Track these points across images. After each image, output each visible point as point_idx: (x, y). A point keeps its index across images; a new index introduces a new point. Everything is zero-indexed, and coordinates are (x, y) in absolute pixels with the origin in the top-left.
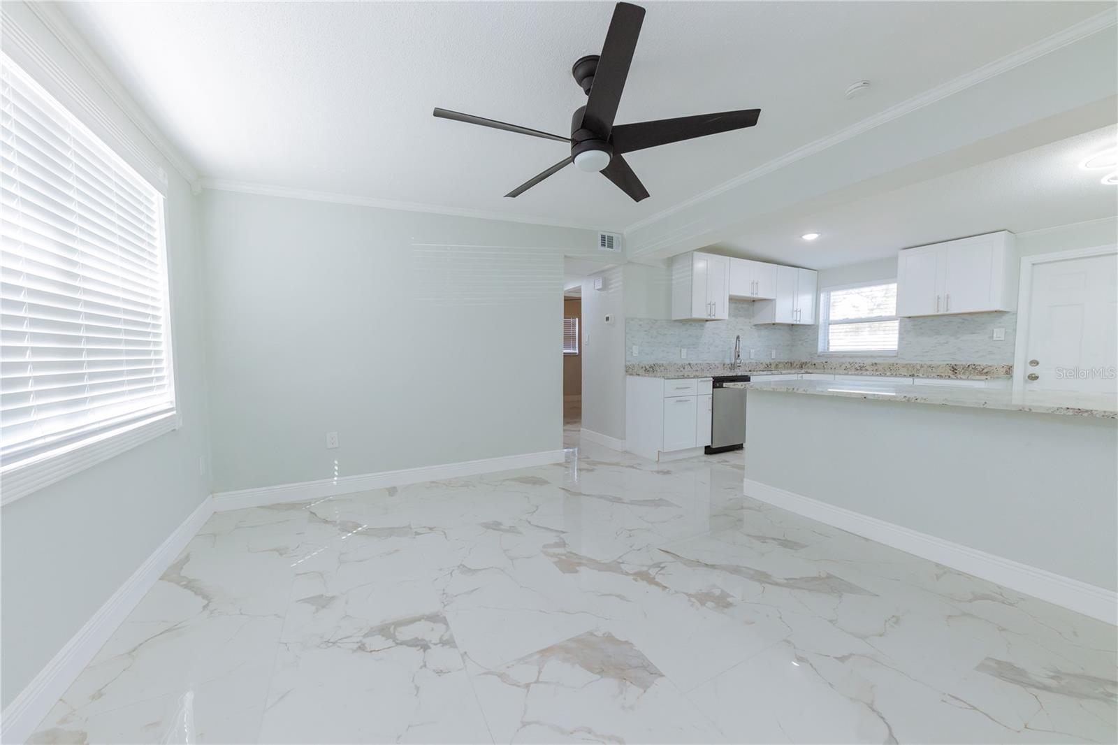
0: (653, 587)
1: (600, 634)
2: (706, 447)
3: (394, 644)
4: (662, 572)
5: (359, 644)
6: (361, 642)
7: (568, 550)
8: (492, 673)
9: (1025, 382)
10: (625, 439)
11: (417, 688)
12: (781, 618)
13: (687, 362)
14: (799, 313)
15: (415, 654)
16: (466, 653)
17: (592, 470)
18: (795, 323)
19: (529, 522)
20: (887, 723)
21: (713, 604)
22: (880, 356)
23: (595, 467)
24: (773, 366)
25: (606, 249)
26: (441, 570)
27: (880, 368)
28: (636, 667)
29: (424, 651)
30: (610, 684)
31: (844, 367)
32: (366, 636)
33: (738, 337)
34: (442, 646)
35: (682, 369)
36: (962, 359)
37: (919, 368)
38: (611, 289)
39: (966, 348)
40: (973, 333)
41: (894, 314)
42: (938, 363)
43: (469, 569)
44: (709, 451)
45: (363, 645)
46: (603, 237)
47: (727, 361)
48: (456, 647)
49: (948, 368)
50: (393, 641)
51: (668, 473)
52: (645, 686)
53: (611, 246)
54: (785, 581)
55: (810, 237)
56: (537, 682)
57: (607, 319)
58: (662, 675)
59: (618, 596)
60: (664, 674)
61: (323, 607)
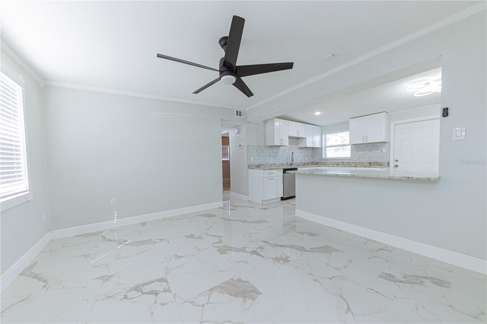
0: (258, 256)
1: (235, 279)
2: (281, 198)
3: (142, 294)
4: (262, 250)
5: (124, 296)
6: (125, 294)
7: (224, 244)
8: (187, 302)
9: (394, 168)
10: (248, 195)
11: (152, 313)
12: (308, 265)
13: (273, 163)
14: (315, 143)
15: (152, 297)
16: (175, 294)
17: (235, 209)
18: (313, 147)
19: (207, 234)
20: (347, 302)
21: (282, 261)
22: (345, 159)
23: (236, 208)
24: (306, 164)
25: (238, 116)
26: (165, 258)
27: (345, 164)
28: (251, 292)
29: (156, 296)
30: (240, 300)
31: (332, 164)
32: (127, 292)
33: (293, 153)
34: (165, 292)
35: (271, 166)
36: (372, 160)
37: (358, 163)
38: (241, 133)
39: (374, 156)
40: (376, 150)
41: (349, 143)
42: (365, 162)
43: (179, 256)
44: (283, 199)
45: (126, 296)
46: (237, 112)
47: (289, 162)
48: (171, 292)
49: (368, 163)
50: (141, 293)
51: (266, 209)
52: (254, 299)
53: (240, 115)
54: (311, 250)
55: (318, 113)
56: (207, 303)
57: (240, 146)
58: (261, 294)
59: (244, 262)
60: (262, 293)
61: (107, 280)
